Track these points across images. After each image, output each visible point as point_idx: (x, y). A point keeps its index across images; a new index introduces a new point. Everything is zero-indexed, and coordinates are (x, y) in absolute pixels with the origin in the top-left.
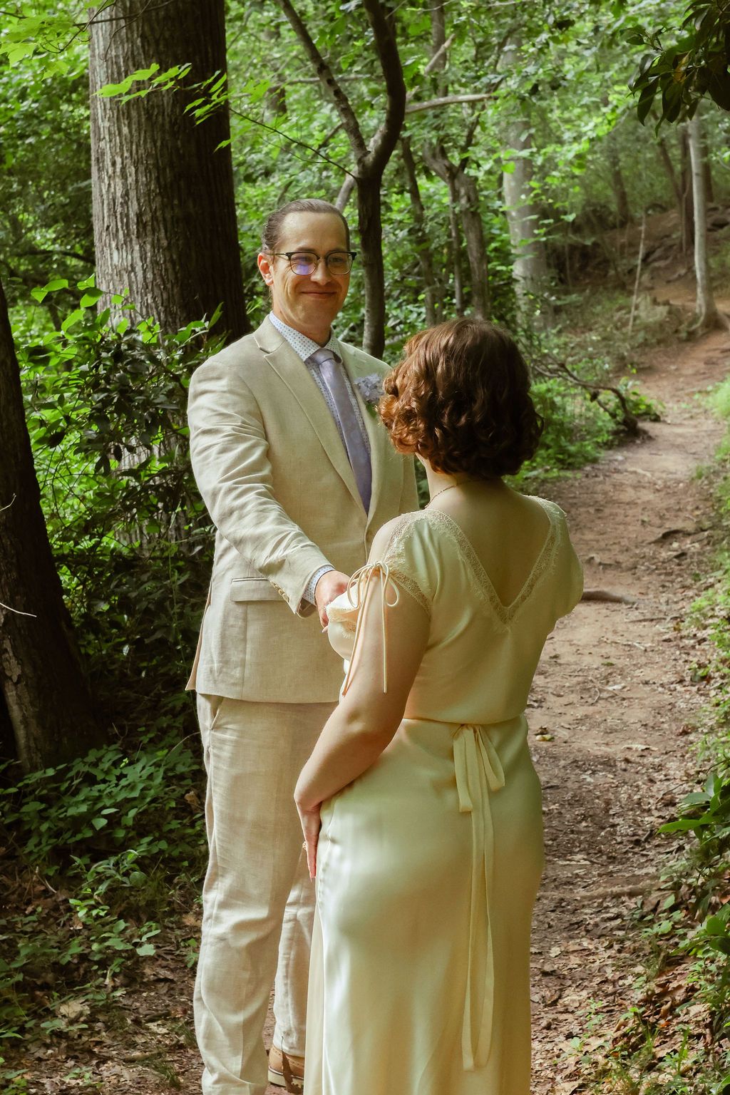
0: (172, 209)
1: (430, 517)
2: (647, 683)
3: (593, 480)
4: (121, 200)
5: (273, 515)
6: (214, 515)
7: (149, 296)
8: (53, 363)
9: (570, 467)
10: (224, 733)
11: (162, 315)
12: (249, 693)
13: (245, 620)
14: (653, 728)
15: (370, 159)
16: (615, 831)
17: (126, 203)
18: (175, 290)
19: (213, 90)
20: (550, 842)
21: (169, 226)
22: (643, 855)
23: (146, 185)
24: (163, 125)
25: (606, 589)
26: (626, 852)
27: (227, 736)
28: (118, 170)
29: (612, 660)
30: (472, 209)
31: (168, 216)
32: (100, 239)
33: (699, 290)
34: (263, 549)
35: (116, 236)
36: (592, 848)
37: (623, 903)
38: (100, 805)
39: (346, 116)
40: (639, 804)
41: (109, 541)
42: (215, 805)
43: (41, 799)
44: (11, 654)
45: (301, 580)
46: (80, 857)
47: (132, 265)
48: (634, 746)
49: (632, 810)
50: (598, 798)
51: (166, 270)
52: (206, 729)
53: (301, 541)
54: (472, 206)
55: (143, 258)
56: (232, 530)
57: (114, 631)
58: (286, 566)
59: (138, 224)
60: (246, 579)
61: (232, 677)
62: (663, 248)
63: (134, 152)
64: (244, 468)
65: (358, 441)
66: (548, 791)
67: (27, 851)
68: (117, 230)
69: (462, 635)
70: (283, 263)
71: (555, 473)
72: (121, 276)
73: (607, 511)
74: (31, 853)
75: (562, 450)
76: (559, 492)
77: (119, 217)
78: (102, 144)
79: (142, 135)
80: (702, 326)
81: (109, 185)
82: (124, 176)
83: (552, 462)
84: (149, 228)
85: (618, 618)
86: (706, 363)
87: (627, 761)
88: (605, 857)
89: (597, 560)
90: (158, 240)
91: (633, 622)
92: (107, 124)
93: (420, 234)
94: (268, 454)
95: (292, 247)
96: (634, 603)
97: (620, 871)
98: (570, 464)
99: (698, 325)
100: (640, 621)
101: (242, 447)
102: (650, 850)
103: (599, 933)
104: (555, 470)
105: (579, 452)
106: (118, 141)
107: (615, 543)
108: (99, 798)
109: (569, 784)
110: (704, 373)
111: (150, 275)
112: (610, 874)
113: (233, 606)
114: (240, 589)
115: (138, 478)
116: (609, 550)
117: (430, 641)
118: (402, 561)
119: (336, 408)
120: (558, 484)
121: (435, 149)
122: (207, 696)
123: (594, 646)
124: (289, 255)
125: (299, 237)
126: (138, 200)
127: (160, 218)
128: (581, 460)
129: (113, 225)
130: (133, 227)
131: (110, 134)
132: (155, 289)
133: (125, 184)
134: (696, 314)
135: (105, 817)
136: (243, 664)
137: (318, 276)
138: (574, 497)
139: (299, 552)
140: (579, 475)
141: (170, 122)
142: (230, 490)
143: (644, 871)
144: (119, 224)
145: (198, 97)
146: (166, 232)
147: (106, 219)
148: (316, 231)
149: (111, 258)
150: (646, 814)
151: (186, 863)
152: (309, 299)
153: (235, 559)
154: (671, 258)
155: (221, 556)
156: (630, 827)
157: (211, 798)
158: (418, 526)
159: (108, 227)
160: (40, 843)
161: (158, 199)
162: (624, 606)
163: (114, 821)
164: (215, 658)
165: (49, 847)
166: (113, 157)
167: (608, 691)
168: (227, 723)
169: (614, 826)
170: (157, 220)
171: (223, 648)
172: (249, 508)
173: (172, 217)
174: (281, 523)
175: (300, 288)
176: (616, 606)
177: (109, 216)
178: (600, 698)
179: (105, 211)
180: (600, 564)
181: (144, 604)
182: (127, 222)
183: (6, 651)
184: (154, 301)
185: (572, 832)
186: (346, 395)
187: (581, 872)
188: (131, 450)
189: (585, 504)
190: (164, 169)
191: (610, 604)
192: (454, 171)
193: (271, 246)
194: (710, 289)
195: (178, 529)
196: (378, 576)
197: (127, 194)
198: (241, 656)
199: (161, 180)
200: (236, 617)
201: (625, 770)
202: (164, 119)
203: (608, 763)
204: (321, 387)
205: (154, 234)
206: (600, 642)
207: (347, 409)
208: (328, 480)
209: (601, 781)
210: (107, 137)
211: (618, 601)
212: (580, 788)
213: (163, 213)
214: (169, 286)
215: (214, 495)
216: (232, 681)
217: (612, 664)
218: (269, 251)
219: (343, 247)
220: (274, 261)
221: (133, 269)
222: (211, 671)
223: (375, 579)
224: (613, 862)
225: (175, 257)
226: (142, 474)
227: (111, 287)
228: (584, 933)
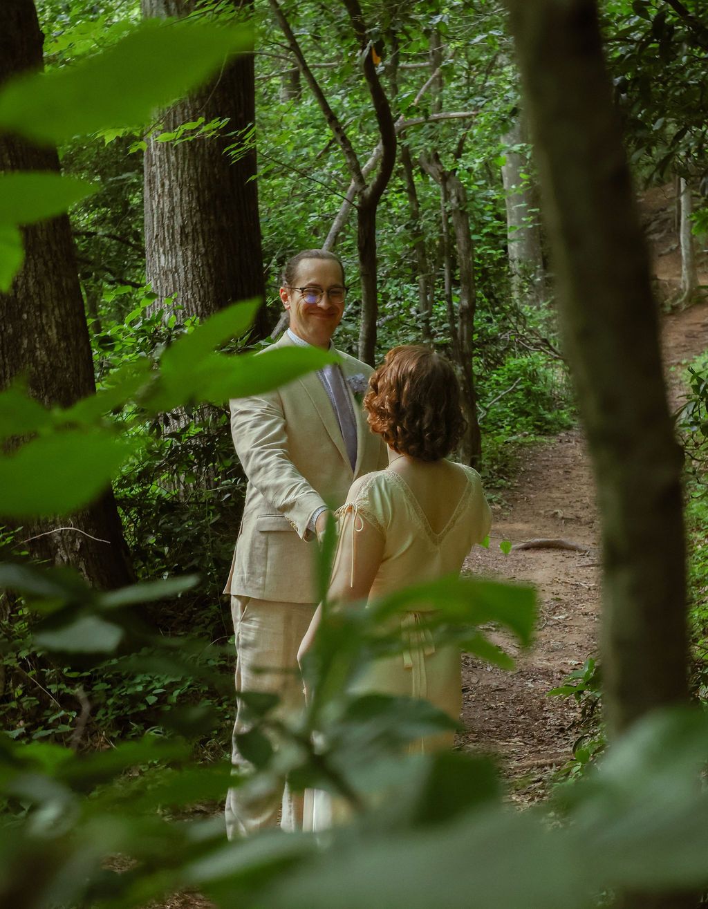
0: (209, 223)
1: (386, 475)
2: (586, 614)
3: (566, 445)
4: (168, 215)
5: (288, 471)
6: (247, 471)
7: (189, 292)
8: (117, 349)
9: (546, 433)
10: (250, 623)
11: (199, 308)
12: (268, 595)
13: (267, 544)
14: (586, 648)
15: (368, 191)
16: (546, 723)
17: (172, 217)
18: (210, 289)
19: (246, 137)
20: (495, 729)
21: (207, 237)
22: (565, 739)
23: (189, 203)
24: (203, 155)
25: (563, 539)
26: (552, 737)
27: (252, 626)
28: (166, 190)
29: (561, 596)
30: (461, 209)
31: (206, 228)
32: (150, 245)
33: (684, 267)
34: (281, 494)
35: (163, 243)
36: (527, 734)
37: (545, 771)
38: (151, 687)
39: (350, 158)
40: (567, 703)
41: (156, 489)
42: (243, 674)
43: (107, 681)
44: (85, 573)
45: (306, 516)
46: (137, 724)
47: (175, 267)
48: (569, 662)
49: (561, 707)
50: (535, 698)
51: (203, 272)
52: (237, 621)
53: (307, 489)
54: (460, 206)
55: (185, 262)
56: (260, 481)
57: (157, 560)
58: (296, 506)
59: (181, 234)
60: (267, 515)
61: (257, 583)
62: (658, 221)
63: (180, 176)
64: (268, 438)
65: (348, 420)
66: (497, 692)
67: (97, 718)
68: (164, 239)
69: (407, 550)
70: (297, 295)
71: (532, 438)
72: (167, 276)
73: (574, 473)
74: (99, 721)
75: (541, 418)
76: (534, 455)
77: (166, 228)
78: (154, 168)
79: (187, 163)
80: (685, 301)
81: (159, 202)
82: (171, 196)
83: (531, 428)
84: (190, 238)
85: (571, 563)
86: (687, 336)
87: (562, 672)
88: (536, 740)
89: (561, 515)
90: (197, 248)
91: (584, 567)
92: (158, 153)
93: (415, 229)
94: (285, 429)
95: (303, 284)
96: (586, 551)
97: (547, 750)
98: (546, 430)
99: (682, 299)
100: (589, 566)
101: (267, 423)
102: (571, 735)
103: (525, 791)
104: (532, 435)
105: (556, 419)
106: (167, 167)
107: (578, 501)
108: (150, 683)
109: (514, 688)
110: (685, 346)
111: (190, 276)
112: (539, 752)
113: (259, 534)
114: (263, 523)
115: (179, 440)
116: (572, 507)
117: (385, 555)
118: (367, 502)
119: (333, 396)
120: (534, 448)
121: (429, 155)
122: (238, 597)
123: (547, 585)
124: (302, 289)
125: (310, 276)
126: (182, 215)
127: (199, 230)
128: (557, 426)
129: (161, 234)
130: (178, 237)
131: (160, 161)
132: (194, 287)
133: (171, 202)
134: (681, 289)
135: (155, 695)
136: (264, 574)
137: (322, 303)
138: (548, 460)
139: (305, 496)
140: (554, 440)
141: (209, 153)
142: (259, 453)
143: (565, 750)
144: (166, 234)
145: (234, 142)
146: (204, 241)
147: (155, 229)
148: (321, 272)
149: (159, 261)
150: (571, 711)
151: (216, 732)
152: (315, 319)
153: (260, 502)
154: (665, 232)
155: (251, 499)
156: (558, 719)
157: (240, 668)
158: (378, 481)
159: (157, 236)
160: (106, 714)
161: (198, 214)
162: (577, 554)
163: (162, 699)
164: (245, 570)
165: (113, 717)
166: (162, 180)
167: (554, 620)
168: (252, 617)
169: (545, 718)
170: (197, 232)
171: (251, 564)
172: (271, 466)
173: (209, 230)
174: (293, 476)
175: (309, 310)
176: (571, 554)
177: (158, 227)
178: (546, 625)
179: (155, 223)
180: (563, 518)
181: (185, 538)
182: (173, 232)
183: (81, 570)
184: (193, 297)
185: (513, 722)
186: (340, 387)
187: (517, 750)
188: (176, 417)
189: (556, 467)
190: (204, 191)
191: (566, 552)
192: (446, 175)
193: (290, 282)
194: (693, 267)
195: (208, 480)
196: (351, 512)
197: (173, 210)
198: (263, 569)
199: (201, 199)
200: (260, 542)
201: (560, 679)
202: (204, 151)
203: (547, 674)
204: (322, 381)
205: (194, 243)
206: (553, 581)
207: (341, 397)
208: (327, 448)
209: (540, 687)
210: (158, 163)
211: (573, 549)
212: (522, 691)
213: (202, 227)
214: (205, 285)
215: (248, 456)
216: (257, 586)
217: (560, 599)
218: (288, 286)
219: (341, 284)
220: (292, 293)
221: (177, 271)
222: (242, 579)
223: (349, 514)
224: (542, 744)
225: (210, 261)
226: (183, 436)
227: (158, 284)
228: (514, 791)
